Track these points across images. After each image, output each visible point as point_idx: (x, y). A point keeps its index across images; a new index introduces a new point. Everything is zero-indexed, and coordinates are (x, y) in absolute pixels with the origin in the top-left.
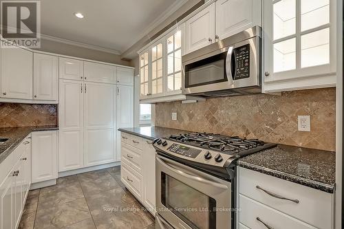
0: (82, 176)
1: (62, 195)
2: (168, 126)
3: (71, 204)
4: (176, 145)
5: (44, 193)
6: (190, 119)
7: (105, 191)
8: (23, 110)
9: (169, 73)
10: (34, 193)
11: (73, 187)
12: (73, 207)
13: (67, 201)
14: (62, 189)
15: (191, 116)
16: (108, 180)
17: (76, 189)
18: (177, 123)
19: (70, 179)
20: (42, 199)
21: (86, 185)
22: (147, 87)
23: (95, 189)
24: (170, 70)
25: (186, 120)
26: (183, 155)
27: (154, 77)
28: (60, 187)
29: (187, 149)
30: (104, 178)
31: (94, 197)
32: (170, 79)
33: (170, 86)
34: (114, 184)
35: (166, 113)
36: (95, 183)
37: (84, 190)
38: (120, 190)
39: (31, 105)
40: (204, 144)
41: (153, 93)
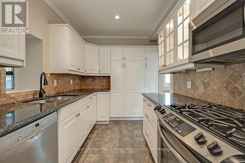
0: (122, 122)
1: (109, 132)
2: (184, 94)
3: (111, 139)
4: (173, 115)
5: (101, 128)
6: (205, 87)
7: (132, 137)
8: (96, 79)
9: (179, 44)
10: (98, 126)
11: (116, 128)
12: (111, 142)
13: (110, 136)
14: (110, 128)
15: (206, 86)
16: (137, 129)
17: (117, 130)
18: (192, 91)
19: (116, 122)
20: (99, 131)
21: (123, 130)
22: (163, 59)
23: (127, 133)
24: (180, 41)
25: (201, 89)
26: (173, 128)
27: (168, 50)
28: (110, 126)
29: (181, 122)
30: (134, 127)
31: (124, 139)
32: (180, 49)
33: (180, 56)
34: (139, 134)
35: (182, 82)
36: (128, 130)
37: (121, 133)
38: (142, 140)
39: (99, 76)
40: (202, 120)
41: (167, 64)
